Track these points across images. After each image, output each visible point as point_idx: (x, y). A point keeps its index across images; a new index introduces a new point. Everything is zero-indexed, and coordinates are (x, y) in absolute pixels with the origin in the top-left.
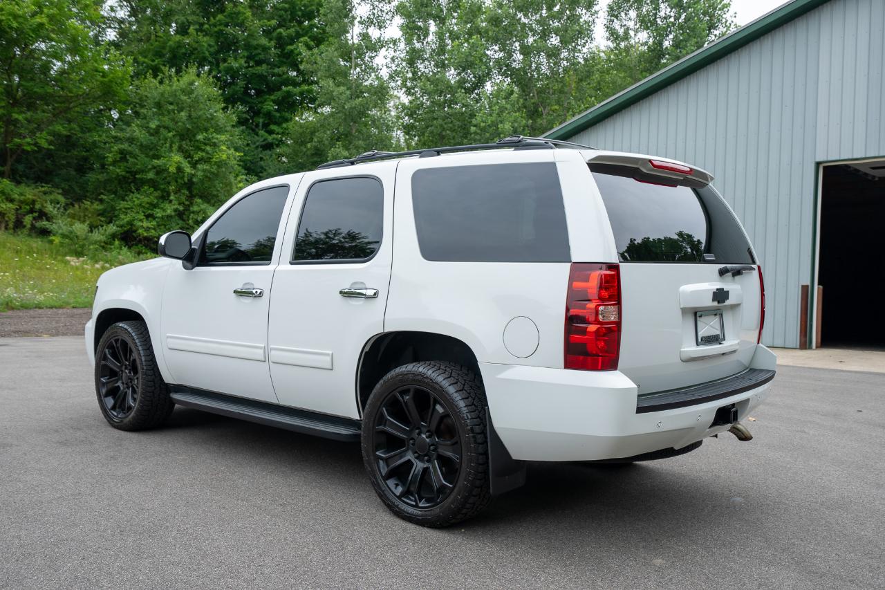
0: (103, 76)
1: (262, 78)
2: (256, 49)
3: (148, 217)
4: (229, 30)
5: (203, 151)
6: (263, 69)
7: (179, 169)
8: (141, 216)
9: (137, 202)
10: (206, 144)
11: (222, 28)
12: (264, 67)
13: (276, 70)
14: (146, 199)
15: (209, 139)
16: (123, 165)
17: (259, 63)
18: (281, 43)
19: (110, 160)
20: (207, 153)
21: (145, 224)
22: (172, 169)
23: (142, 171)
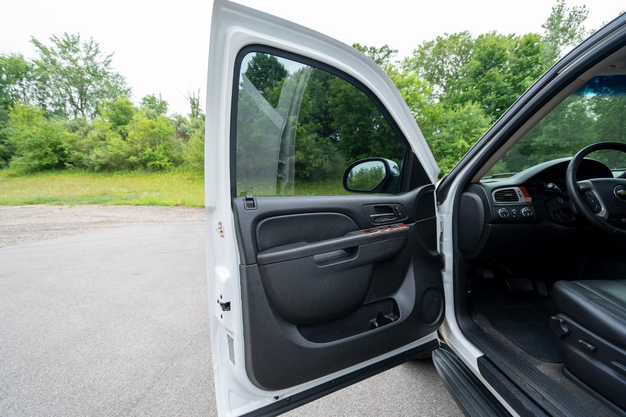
0: (432, 114)
1: (504, 101)
2: (501, 89)
3: (449, 167)
4: (487, 84)
5: (474, 137)
6: (505, 97)
7: (463, 146)
8: (446, 168)
9: (445, 162)
10: (475, 134)
11: (484, 83)
12: (505, 96)
13: (512, 96)
14: (449, 161)
15: (477, 131)
16: (439, 148)
17: (502, 95)
18: (514, 83)
19: (434, 146)
20: (477, 137)
21: (448, 171)
22: (460, 147)
23: (446, 149)
